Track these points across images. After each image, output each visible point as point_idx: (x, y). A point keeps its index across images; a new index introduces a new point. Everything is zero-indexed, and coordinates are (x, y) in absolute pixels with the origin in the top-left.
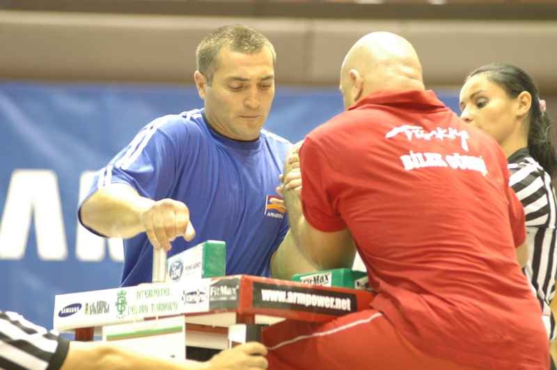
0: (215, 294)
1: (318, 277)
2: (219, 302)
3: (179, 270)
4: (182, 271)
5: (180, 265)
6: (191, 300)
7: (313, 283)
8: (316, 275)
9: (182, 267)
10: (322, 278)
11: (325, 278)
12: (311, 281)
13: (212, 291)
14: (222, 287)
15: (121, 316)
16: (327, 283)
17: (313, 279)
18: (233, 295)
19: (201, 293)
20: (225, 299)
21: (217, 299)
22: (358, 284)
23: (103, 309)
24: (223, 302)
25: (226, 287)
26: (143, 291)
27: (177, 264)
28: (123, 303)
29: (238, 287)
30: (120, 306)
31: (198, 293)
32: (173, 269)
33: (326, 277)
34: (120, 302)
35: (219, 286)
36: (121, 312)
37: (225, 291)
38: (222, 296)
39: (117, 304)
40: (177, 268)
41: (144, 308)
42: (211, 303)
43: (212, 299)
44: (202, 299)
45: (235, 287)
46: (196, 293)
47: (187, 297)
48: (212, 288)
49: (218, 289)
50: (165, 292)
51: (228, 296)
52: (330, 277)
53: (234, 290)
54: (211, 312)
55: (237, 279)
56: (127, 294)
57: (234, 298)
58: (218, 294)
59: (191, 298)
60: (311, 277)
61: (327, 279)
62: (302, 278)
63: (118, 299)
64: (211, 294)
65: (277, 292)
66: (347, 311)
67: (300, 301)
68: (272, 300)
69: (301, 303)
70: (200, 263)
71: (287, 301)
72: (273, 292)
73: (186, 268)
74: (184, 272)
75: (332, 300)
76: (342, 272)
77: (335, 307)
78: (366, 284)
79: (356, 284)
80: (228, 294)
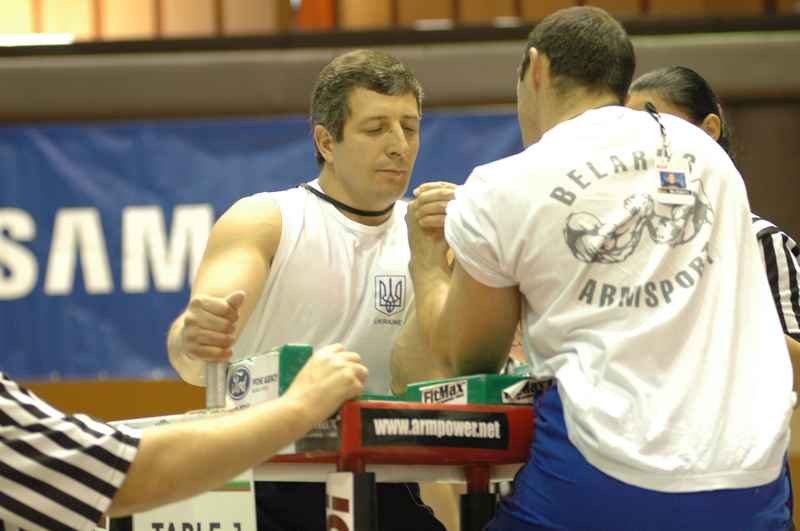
1: (446, 387)
2: (309, 440)
3: (244, 383)
4: (247, 385)
5: (245, 376)
7: (438, 396)
8: (444, 385)
9: (248, 379)
11: (457, 389)
12: (436, 394)
16: (459, 396)
17: (438, 390)
18: (331, 429)
20: (320, 435)
22: (506, 395)
24: (319, 439)
27: (241, 374)
29: (338, 418)
32: (235, 380)
33: (459, 386)
38: (313, 431)
40: (241, 379)
45: (334, 417)
51: (323, 431)
52: (465, 387)
53: (333, 422)
54: (299, 455)
57: (333, 435)
60: (436, 387)
61: (461, 390)
62: (421, 389)
65: (397, 421)
66: (495, 438)
67: (429, 432)
68: (390, 433)
69: (432, 434)
70: (275, 375)
71: (410, 433)
72: (392, 421)
73: (255, 381)
74: (252, 386)
75: (475, 424)
76: (483, 380)
77: (478, 435)
78: (519, 394)
79: (503, 396)
80: (324, 428)
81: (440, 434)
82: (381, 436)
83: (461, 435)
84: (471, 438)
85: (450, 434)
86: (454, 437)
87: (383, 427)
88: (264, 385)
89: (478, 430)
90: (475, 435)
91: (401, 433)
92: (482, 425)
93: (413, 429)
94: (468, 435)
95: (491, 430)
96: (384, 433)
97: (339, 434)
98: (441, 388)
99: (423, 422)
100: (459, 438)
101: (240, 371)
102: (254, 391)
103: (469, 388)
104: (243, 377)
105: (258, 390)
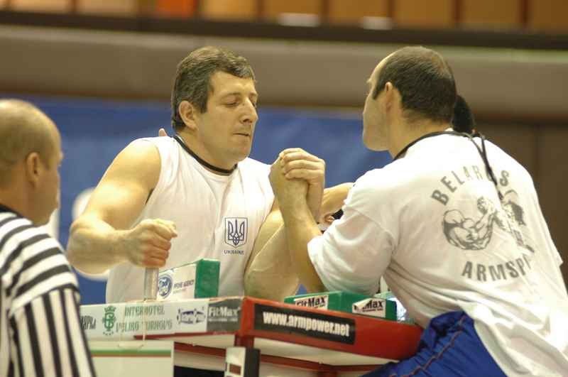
0: (214, 315)
1: (313, 299)
2: (218, 323)
3: (167, 287)
4: (170, 287)
5: (168, 282)
6: (187, 320)
7: (307, 305)
8: (311, 297)
9: (170, 284)
10: (318, 300)
11: (321, 301)
12: (305, 303)
13: (210, 312)
14: (221, 308)
15: (109, 333)
16: (323, 306)
17: (307, 301)
18: (234, 316)
19: (198, 313)
20: (225, 320)
21: (215, 320)
22: (356, 307)
23: (89, 325)
24: (224, 323)
25: (226, 308)
26: (134, 308)
27: (165, 281)
28: (112, 319)
29: (239, 309)
30: (107, 322)
31: (195, 313)
33: (323, 299)
34: (108, 318)
35: (219, 307)
36: (109, 328)
37: (225, 311)
38: (221, 317)
39: (105, 320)
40: (164, 284)
41: (134, 326)
42: (209, 324)
43: (210, 320)
44: (199, 319)
45: (236, 308)
46: (192, 312)
47: (183, 316)
48: (211, 308)
49: (217, 309)
50: (158, 310)
51: (229, 317)
52: (326, 300)
53: (235, 311)
54: (209, 333)
55: (238, 300)
56: (116, 310)
57: (235, 320)
58: (217, 315)
59: (188, 317)
60: (306, 299)
61: (323, 301)
62: (295, 300)
63: (106, 314)
64: (210, 314)
65: (279, 315)
66: (345, 336)
67: (300, 326)
68: (273, 323)
69: (302, 327)
70: (193, 281)
71: (287, 324)
72: (275, 315)
73: (176, 285)
74: (173, 289)
75: (332, 324)
76: (340, 295)
77: (334, 332)
78: (363, 308)
79: (353, 308)
80: (228, 315)
81: (308, 328)
82: (267, 325)
83: (322, 330)
84: (329, 334)
85: (314, 329)
86: (316, 331)
87: (269, 318)
88: (183, 288)
89: (334, 328)
90: (331, 331)
91: (281, 324)
92: (337, 325)
93: (290, 322)
94: (327, 331)
95: (343, 330)
96: (269, 322)
97: (239, 319)
98: (309, 300)
99: (296, 318)
100: (320, 332)
101: (164, 278)
102: (174, 293)
103: (329, 300)
104: (166, 282)
105: (177, 292)
